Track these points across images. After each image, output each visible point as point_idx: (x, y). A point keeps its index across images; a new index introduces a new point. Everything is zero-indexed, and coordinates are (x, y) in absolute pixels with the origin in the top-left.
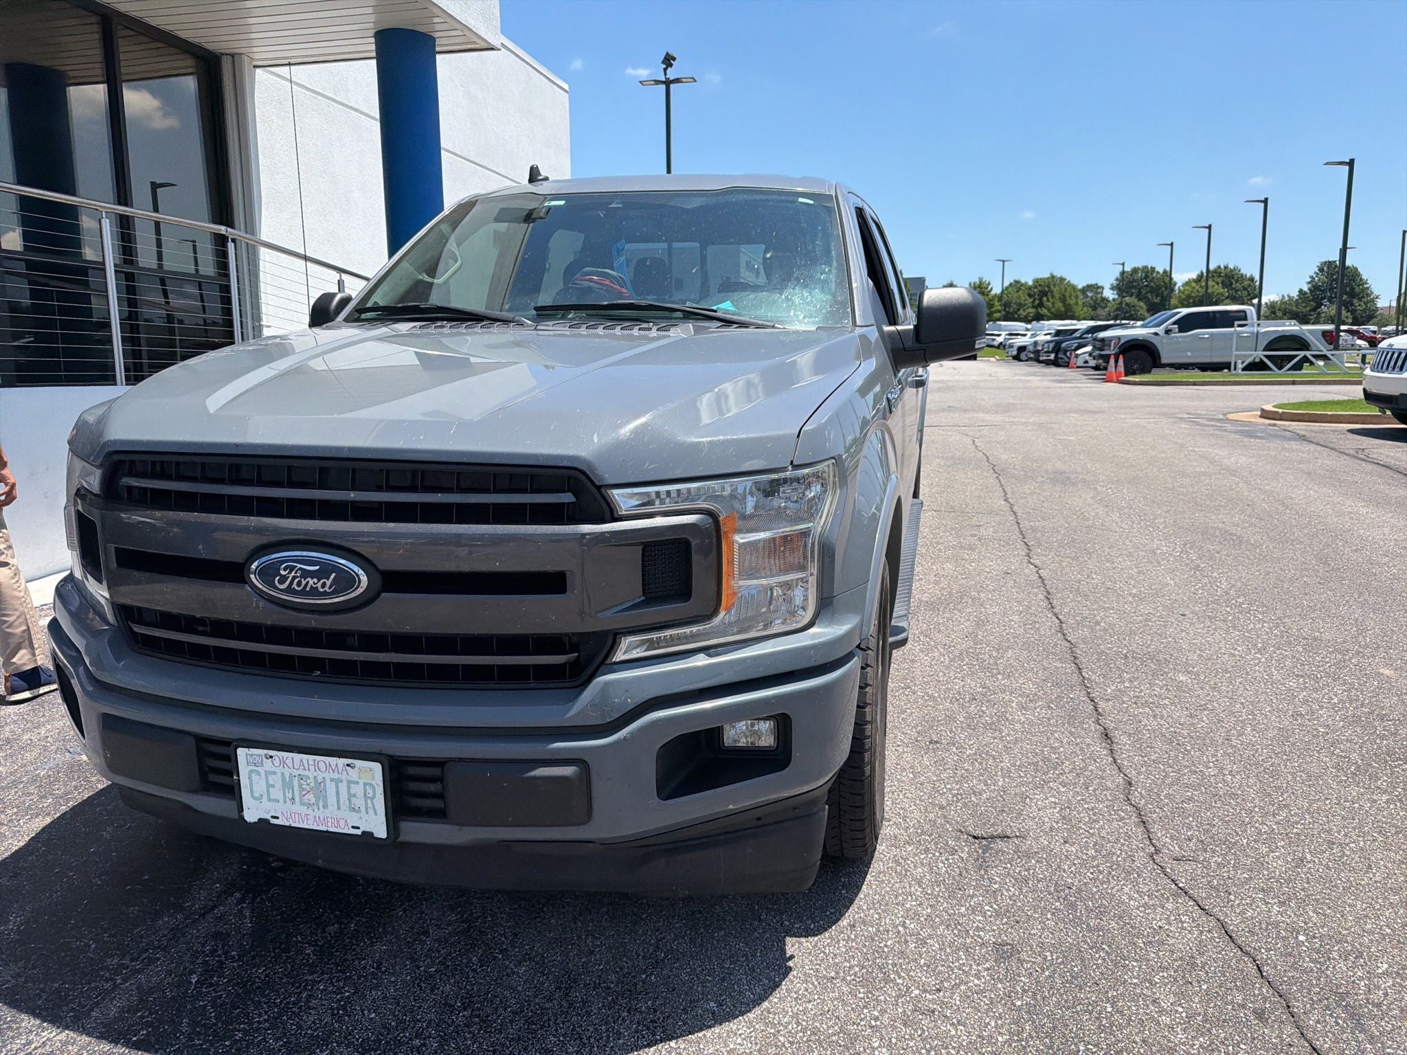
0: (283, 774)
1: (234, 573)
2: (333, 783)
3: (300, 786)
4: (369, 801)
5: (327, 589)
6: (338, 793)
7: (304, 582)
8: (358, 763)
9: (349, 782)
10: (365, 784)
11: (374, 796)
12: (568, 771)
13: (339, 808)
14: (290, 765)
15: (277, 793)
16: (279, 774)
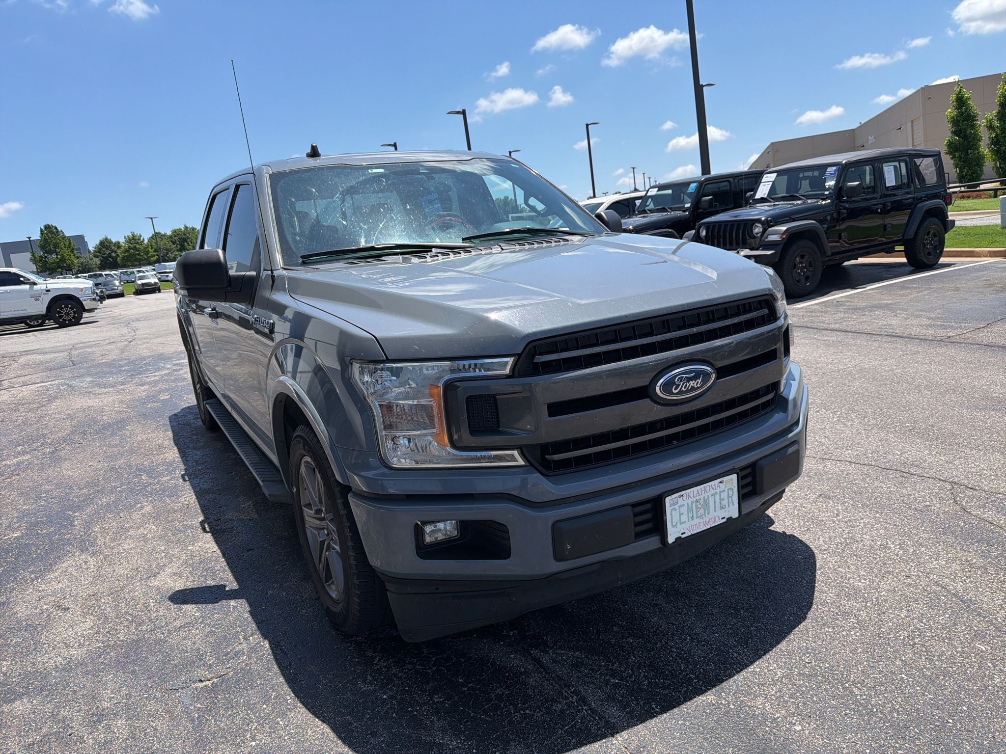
0: (688, 504)
1: (644, 392)
2: (713, 497)
3: (696, 506)
4: (730, 499)
5: (699, 385)
6: (715, 502)
7: (688, 385)
8: (725, 479)
9: (720, 492)
10: (728, 490)
11: (732, 495)
13: (715, 511)
14: (692, 496)
15: (684, 518)
16: (686, 505)
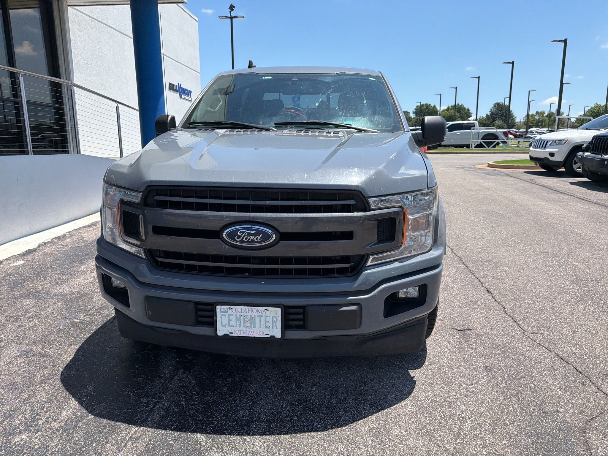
0: (236, 315)
1: (216, 234)
2: (259, 317)
3: (244, 319)
4: (274, 324)
5: (258, 240)
6: (260, 321)
7: (248, 238)
8: (270, 308)
9: (266, 316)
10: (273, 317)
11: (277, 322)
12: (354, 308)
13: (260, 327)
14: (240, 311)
15: (233, 323)
16: (235, 315)
